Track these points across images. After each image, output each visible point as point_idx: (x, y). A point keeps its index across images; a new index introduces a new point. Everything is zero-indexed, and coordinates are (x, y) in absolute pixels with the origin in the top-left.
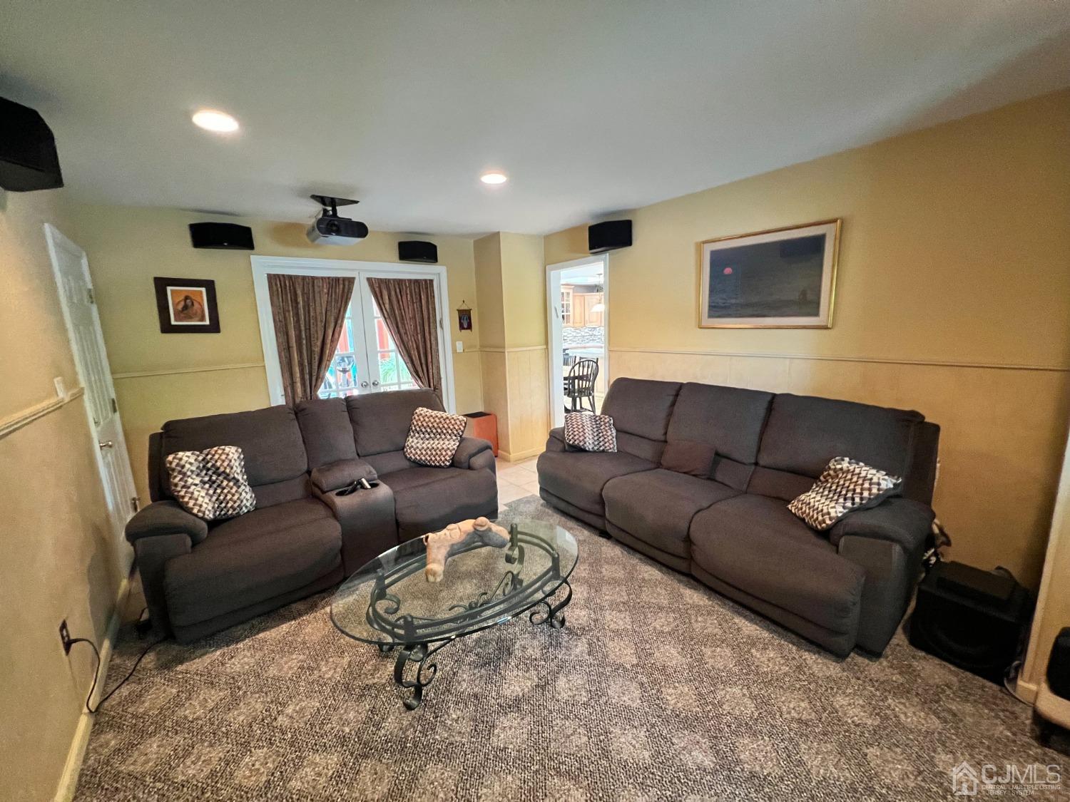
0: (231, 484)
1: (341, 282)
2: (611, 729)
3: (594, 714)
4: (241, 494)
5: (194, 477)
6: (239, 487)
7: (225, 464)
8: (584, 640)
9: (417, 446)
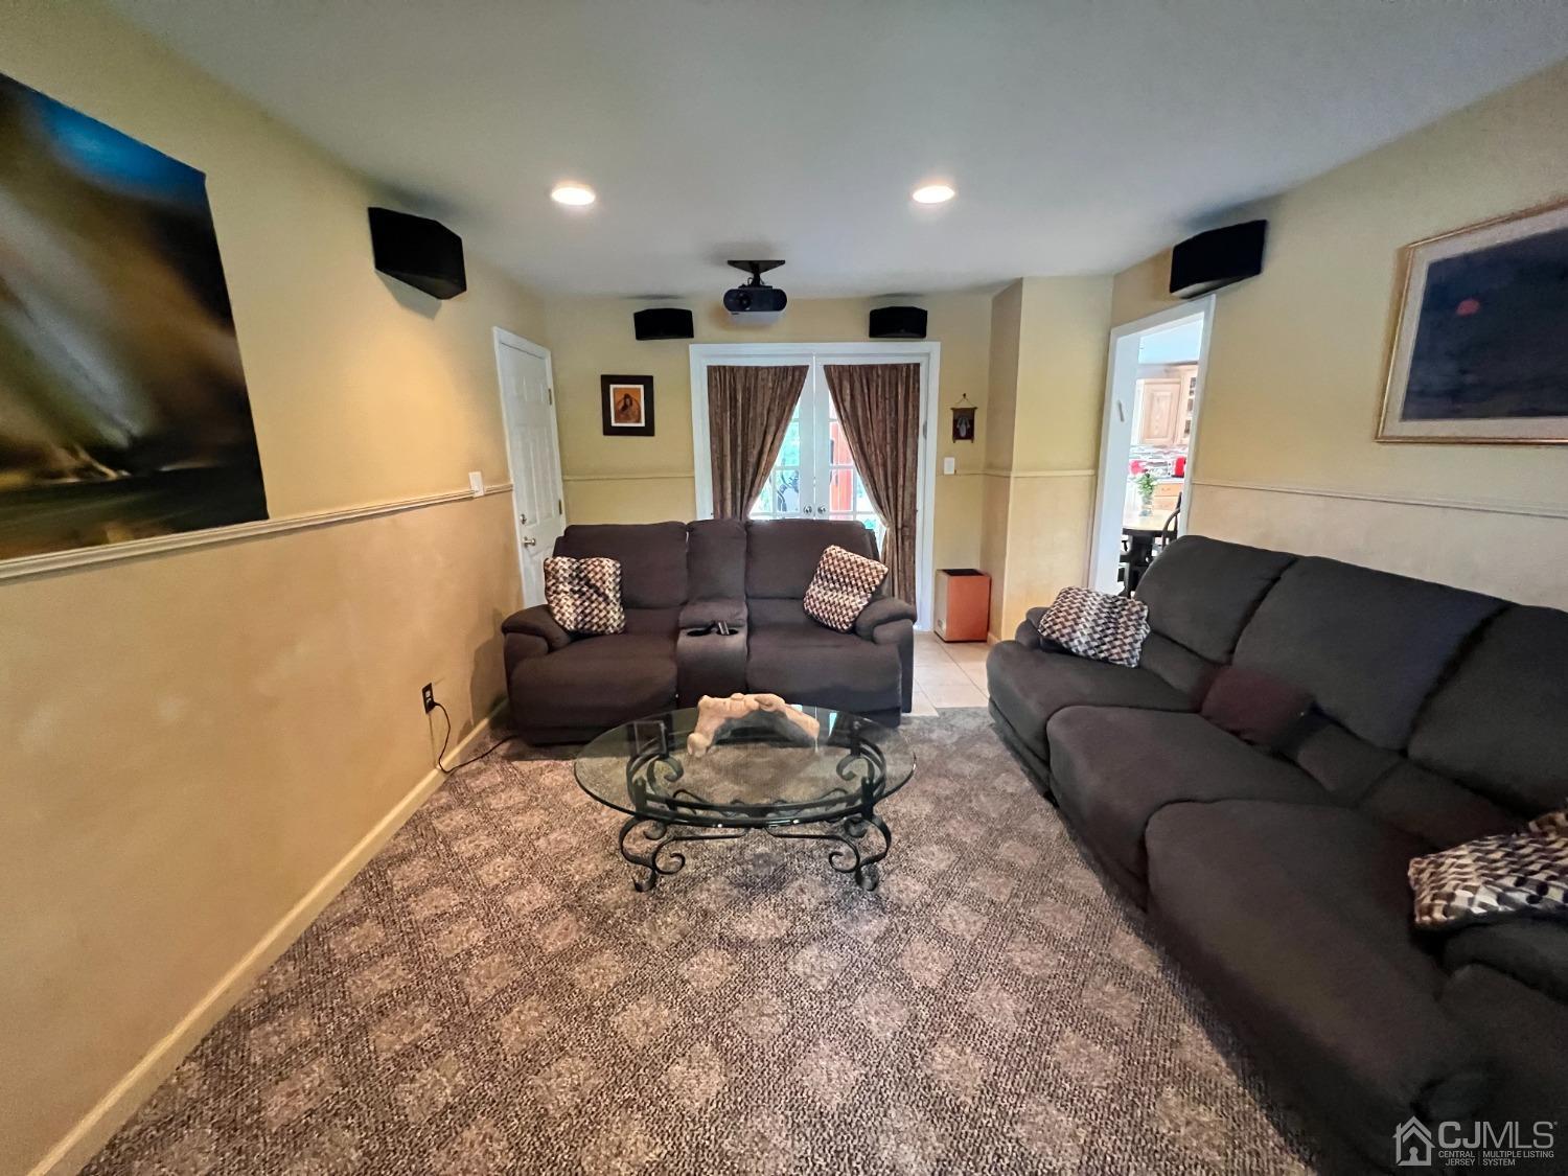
0: (601, 599)
1: (790, 373)
2: (821, 1042)
3: (815, 1012)
4: (608, 612)
5: (566, 584)
6: (608, 604)
7: (598, 577)
8: (886, 921)
9: (821, 597)
